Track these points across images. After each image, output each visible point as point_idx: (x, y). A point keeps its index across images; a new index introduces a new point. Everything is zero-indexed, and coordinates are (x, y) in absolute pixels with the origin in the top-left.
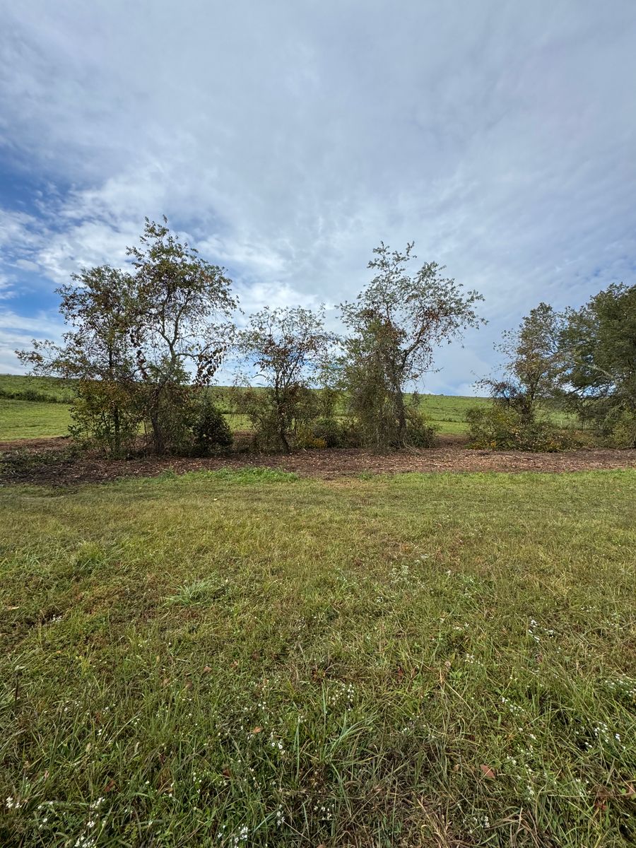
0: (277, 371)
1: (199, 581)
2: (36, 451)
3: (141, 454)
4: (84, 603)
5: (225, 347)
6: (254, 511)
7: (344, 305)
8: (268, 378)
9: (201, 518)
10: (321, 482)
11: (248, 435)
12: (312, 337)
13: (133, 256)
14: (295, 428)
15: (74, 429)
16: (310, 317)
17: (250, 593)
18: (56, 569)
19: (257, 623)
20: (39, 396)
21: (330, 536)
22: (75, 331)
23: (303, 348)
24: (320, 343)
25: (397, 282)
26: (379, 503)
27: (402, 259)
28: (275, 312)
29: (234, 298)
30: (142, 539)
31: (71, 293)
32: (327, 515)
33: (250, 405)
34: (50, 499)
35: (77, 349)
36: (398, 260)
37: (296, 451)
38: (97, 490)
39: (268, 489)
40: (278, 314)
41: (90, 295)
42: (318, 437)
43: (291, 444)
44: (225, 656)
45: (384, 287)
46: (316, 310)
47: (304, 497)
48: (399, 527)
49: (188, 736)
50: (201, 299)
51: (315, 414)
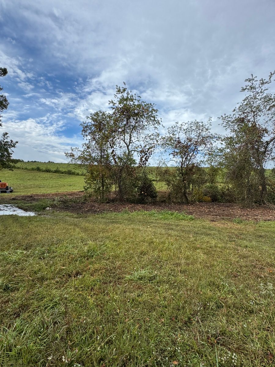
0: (182, 158)
1: (142, 270)
2: (71, 197)
3: (113, 201)
4: (91, 271)
5: (154, 146)
6: (169, 235)
7: (224, 116)
8: (177, 162)
9: (142, 236)
10: (208, 222)
11: (165, 193)
12: (203, 137)
13: (111, 105)
14: (192, 190)
15: (86, 188)
16: (203, 126)
17: (169, 282)
18: (79, 253)
19: (174, 300)
20: (73, 172)
21: (215, 256)
22: (87, 142)
23: (197, 144)
24: (208, 140)
25: (261, 98)
26: (248, 239)
27: (266, 83)
28: (182, 125)
29: (159, 119)
30: (114, 244)
31: (86, 125)
32: (213, 243)
33: (167, 177)
34: (76, 220)
35: (87, 151)
36: (263, 84)
37: (192, 203)
38: (95, 217)
39: (177, 224)
40: (183, 126)
41: (93, 125)
42: (206, 195)
43: (189, 198)
44: (156, 314)
45: (252, 103)
46: (206, 122)
47: (199, 230)
48: (264, 256)
49: (139, 354)
50: (142, 121)
51: (204, 182)
